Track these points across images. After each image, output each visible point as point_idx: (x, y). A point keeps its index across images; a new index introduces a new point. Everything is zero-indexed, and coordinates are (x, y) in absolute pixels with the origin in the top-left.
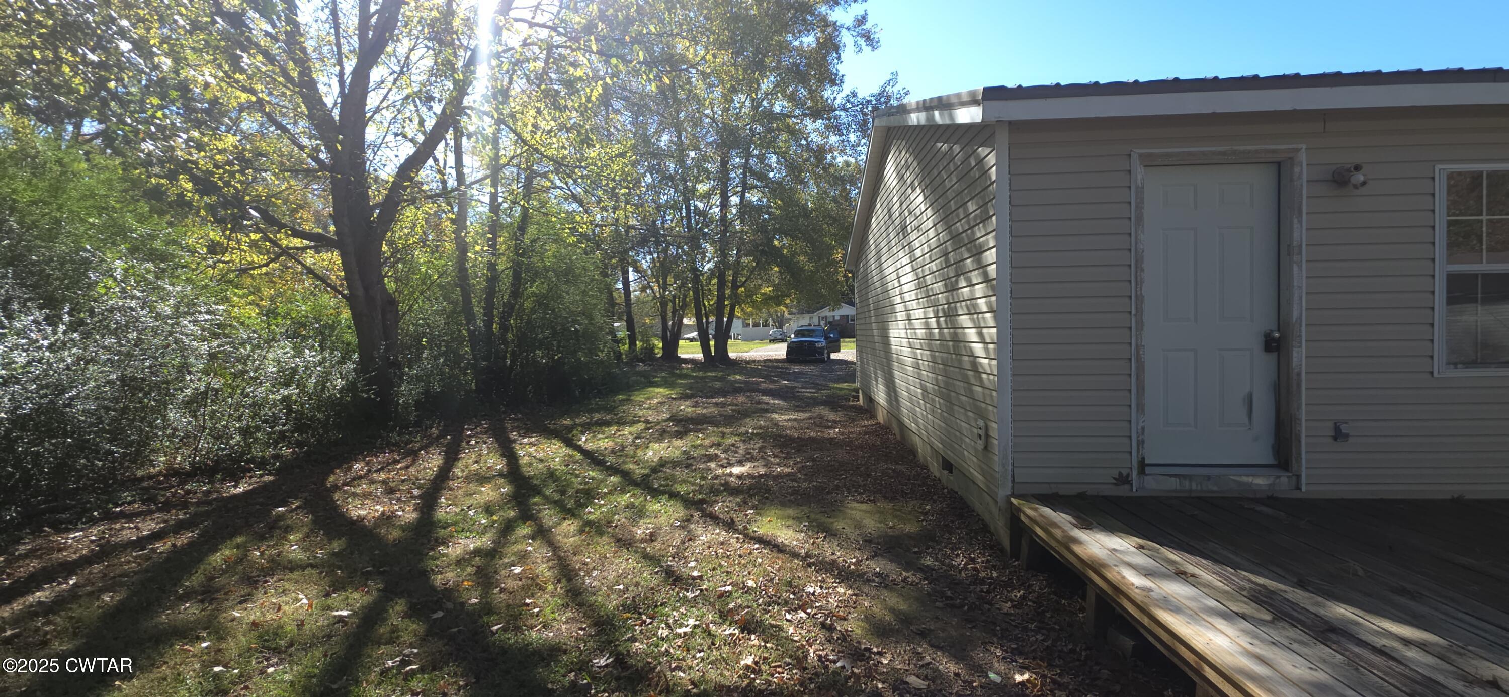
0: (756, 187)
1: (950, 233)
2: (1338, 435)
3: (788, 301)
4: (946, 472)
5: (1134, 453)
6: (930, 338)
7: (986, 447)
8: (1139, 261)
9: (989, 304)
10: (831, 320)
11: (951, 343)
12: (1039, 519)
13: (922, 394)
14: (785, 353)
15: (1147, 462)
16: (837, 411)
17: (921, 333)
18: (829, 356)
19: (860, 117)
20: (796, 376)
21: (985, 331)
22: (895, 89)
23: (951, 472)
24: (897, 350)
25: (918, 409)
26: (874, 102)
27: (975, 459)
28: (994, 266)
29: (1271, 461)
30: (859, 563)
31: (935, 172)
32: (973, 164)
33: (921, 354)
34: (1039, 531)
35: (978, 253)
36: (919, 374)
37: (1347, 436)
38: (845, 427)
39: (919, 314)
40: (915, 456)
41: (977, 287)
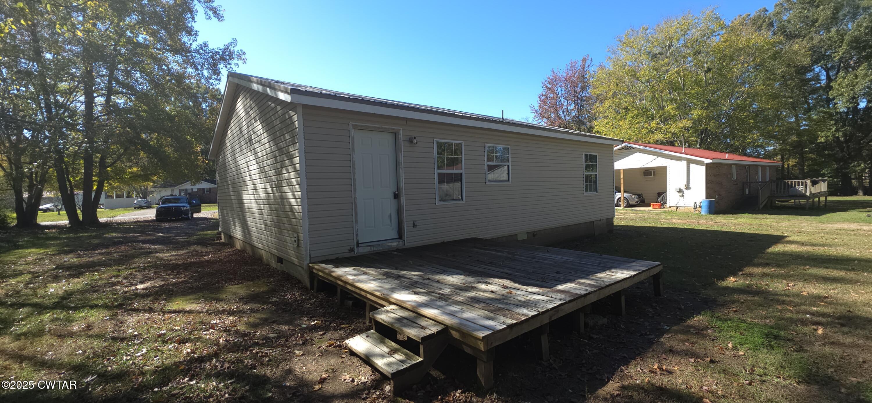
0: (122, 93)
1: (277, 147)
2: (414, 226)
3: (155, 178)
4: (279, 264)
5: (355, 239)
6: (268, 198)
7: (298, 246)
8: (354, 165)
9: (297, 181)
10: (190, 191)
11: (280, 200)
12: (320, 269)
13: (265, 228)
14: (155, 215)
15: (359, 242)
16: (207, 247)
17: (263, 196)
18: (192, 216)
19: (211, 60)
20: (168, 230)
21: (296, 193)
22: (236, 49)
23: (282, 263)
24: (248, 206)
25: (262, 236)
26: (221, 54)
27: (293, 252)
28: (299, 165)
29: (397, 237)
30: (238, 307)
31: (268, 116)
32: (287, 117)
33: (264, 207)
34: (320, 274)
35: (291, 158)
36: (262, 217)
37: (416, 225)
38: (215, 254)
39: (262, 186)
40: (262, 261)
41: (291, 173)
